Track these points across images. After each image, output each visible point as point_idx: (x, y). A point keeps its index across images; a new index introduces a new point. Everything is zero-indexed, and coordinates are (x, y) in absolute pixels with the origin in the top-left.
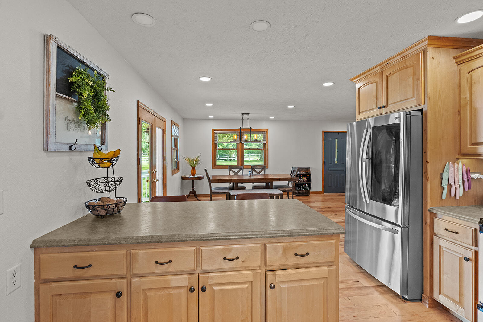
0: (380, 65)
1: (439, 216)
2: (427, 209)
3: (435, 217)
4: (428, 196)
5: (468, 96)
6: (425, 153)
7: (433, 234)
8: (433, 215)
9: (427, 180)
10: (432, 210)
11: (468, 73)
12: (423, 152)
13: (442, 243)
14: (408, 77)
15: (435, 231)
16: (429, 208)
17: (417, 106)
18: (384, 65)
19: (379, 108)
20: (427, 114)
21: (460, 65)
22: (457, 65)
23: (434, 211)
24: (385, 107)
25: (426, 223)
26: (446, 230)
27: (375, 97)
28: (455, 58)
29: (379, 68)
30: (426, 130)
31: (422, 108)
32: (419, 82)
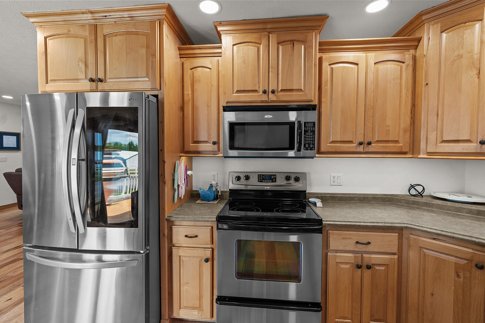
0: (92, 13)
1: (177, 223)
2: (165, 217)
3: (173, 225)
4: (166, 203)
5: (190, 93)
6: (161, 150)
7: (171, 245)
8: (171, 224)
9: (165, 183)
10: (170, 218)
11: (191, 69)
12: (159, 149)
13: (181, 252)
14: (139, 48)
15: (174, 241)
16: (166, 217)
17: (152, 89)
18: (99, 15)
19: (92, 80)
20: (163, 103)
21: (182, 59)
22: (180, 58)
23: (172, 219)
24: (101, 81)
25: (164, 235)
26: (186, 236)
27: (81, 61)
28: (180, 49)
29: (90, 16)
30: (163, 122)
31: (157, 94)
32: (154, 59)
